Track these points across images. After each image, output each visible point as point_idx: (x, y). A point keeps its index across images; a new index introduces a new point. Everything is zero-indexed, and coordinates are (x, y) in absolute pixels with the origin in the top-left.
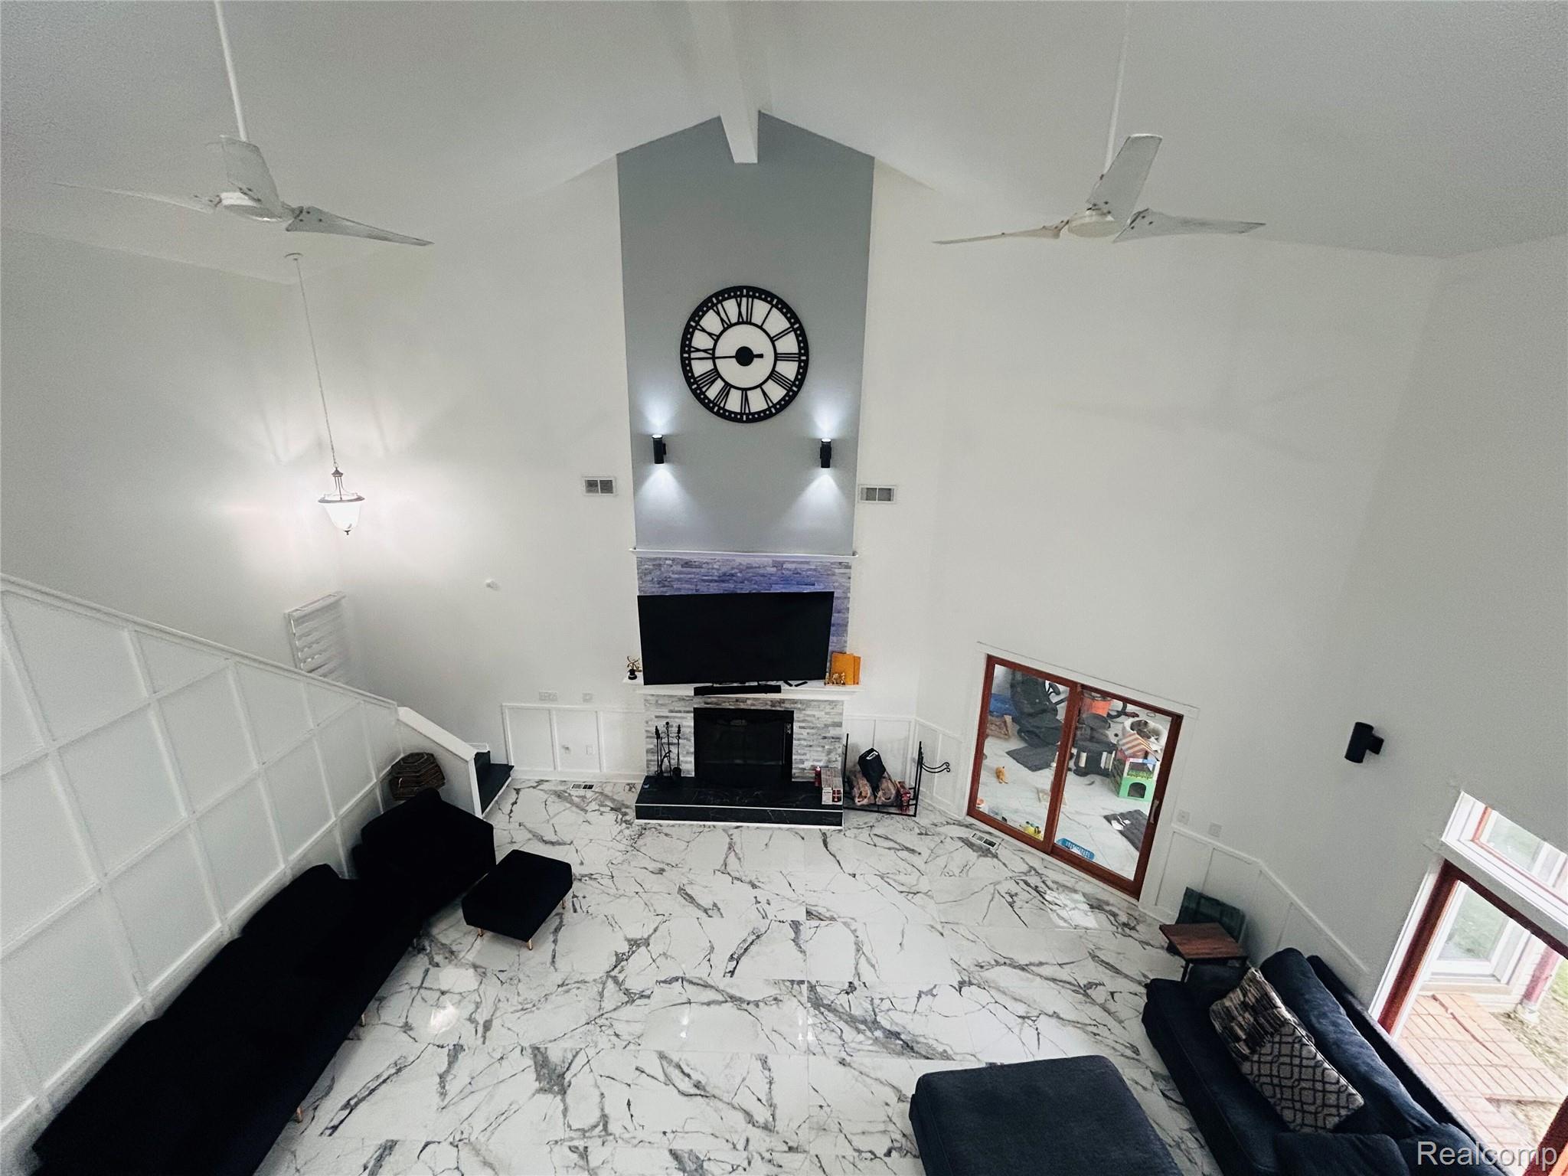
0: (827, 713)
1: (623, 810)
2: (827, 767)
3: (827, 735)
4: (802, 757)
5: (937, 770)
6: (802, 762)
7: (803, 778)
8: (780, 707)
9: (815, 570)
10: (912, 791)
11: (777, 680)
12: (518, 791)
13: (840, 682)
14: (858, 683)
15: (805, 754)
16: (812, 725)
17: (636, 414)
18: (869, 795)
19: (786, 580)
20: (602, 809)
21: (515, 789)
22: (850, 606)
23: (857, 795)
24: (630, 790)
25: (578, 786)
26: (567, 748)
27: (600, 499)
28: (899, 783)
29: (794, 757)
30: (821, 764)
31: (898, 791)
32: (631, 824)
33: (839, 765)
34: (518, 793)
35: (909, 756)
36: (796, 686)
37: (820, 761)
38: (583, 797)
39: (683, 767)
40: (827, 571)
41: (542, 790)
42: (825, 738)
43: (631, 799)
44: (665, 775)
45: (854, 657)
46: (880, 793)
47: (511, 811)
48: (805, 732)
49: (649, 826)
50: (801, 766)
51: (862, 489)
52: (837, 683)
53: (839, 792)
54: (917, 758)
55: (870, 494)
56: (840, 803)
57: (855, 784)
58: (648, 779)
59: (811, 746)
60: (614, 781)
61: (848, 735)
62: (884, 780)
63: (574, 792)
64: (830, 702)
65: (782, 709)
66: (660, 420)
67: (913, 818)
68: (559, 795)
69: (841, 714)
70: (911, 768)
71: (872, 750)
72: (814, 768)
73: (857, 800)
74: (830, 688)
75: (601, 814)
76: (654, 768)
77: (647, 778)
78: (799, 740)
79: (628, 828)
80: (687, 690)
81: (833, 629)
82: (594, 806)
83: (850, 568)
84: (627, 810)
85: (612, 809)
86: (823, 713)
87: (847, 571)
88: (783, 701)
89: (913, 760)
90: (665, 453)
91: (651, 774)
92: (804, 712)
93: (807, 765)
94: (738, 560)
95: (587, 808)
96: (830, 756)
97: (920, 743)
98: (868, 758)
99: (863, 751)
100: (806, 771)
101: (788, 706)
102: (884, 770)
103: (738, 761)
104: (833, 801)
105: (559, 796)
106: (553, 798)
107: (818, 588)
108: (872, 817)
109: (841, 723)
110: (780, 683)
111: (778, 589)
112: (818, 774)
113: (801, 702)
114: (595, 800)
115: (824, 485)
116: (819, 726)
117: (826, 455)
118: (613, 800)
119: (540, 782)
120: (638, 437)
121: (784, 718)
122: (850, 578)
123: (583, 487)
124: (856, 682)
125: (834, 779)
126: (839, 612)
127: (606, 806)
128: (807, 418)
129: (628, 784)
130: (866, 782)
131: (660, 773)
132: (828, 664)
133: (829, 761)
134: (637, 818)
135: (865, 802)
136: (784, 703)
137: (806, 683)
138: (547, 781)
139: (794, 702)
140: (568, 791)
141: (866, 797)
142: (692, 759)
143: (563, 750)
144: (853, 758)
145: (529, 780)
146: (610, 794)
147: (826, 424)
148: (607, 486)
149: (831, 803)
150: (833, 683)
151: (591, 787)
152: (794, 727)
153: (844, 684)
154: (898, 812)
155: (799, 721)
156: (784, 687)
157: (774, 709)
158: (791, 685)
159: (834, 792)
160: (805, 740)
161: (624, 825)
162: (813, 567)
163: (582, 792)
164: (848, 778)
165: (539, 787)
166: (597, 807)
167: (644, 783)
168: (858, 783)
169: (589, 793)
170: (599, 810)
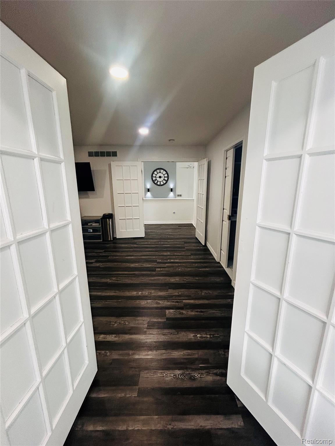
17: (145, 185)
55: (178, 196)
66: (148, 186)
90: (149, 191)
115: (172, 194)
117: (172, 190)
120: (145, 188)
128: (169, 185)
147: (171, 186)
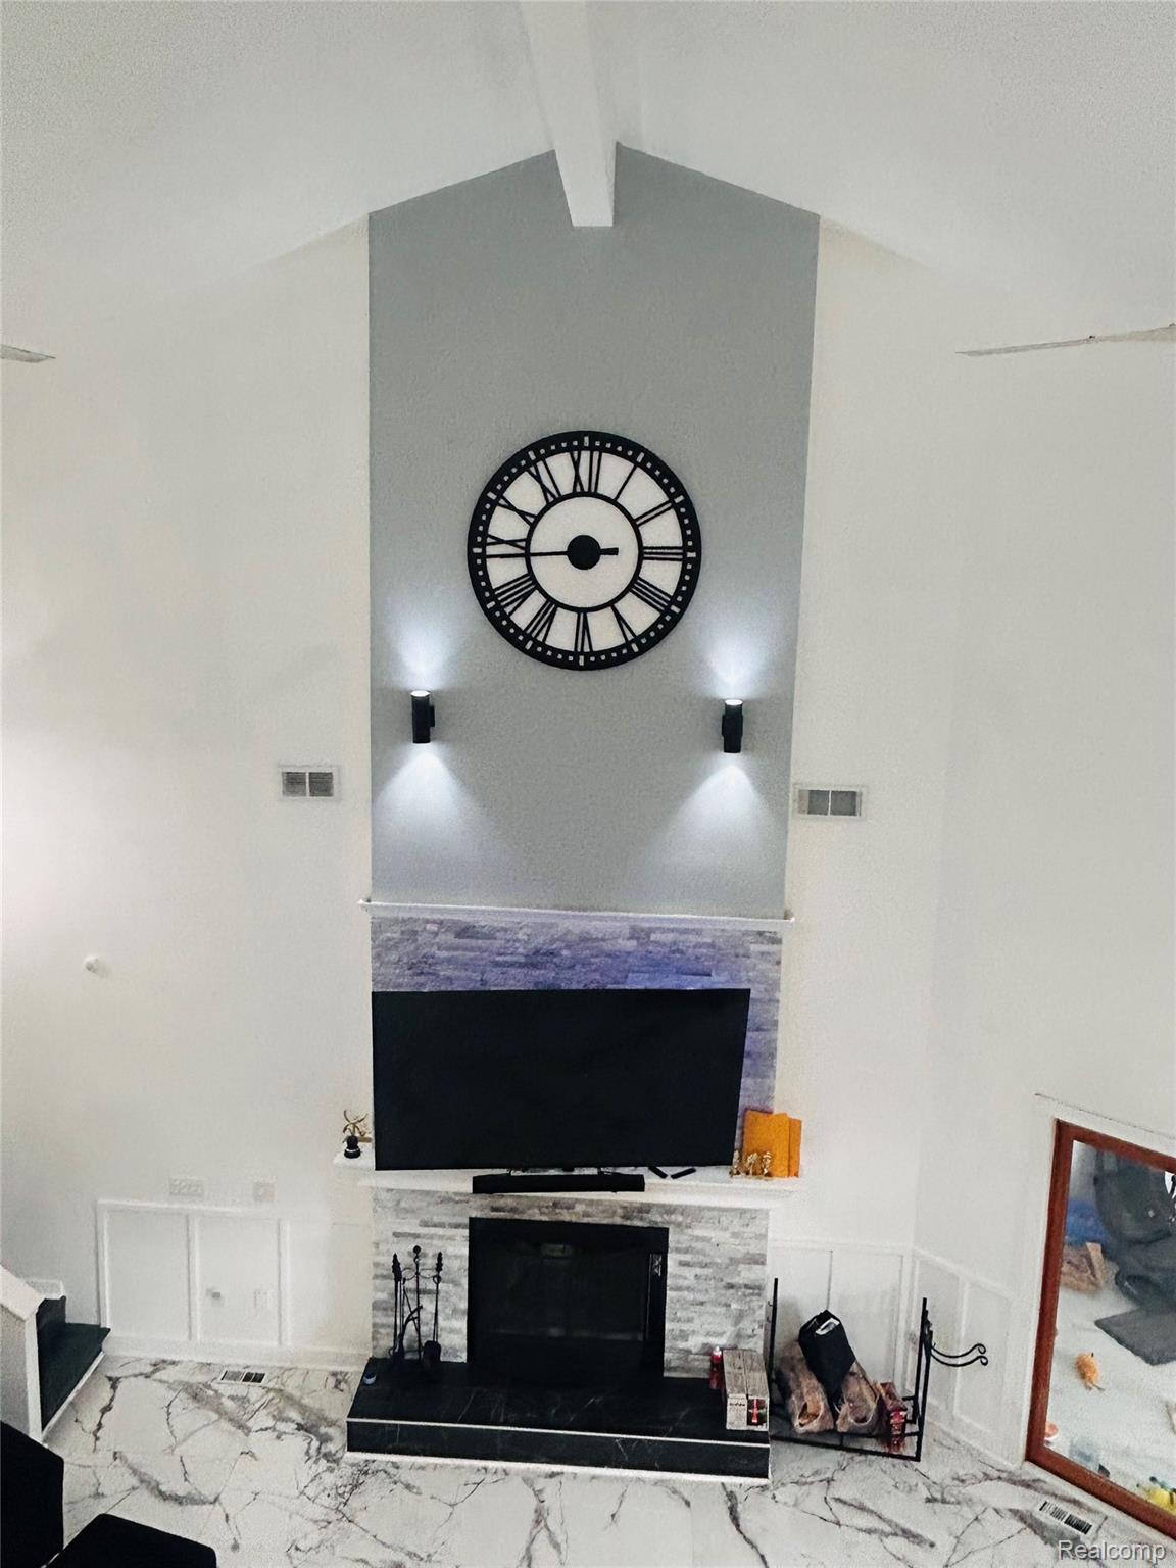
0: (735, 1235)
1: (323, 1430)
2: (735, 1348)
3: (735, 1280)
4: (686, 1327)
5: (960, 1361)
6: (684, 1336)
7: (684, 1369)
8: (642, 1219)
9: (712, 946)
10: (909, 1405)
11: (636, 1165)
12: (114, 1383)
13: (759, 1172)
14: (796, 1175)
15: (690, 1320)
16: (708, 1260)
17: (382, 654)
18: (821, 1412)
19: (657, 965)
20: (281, 1426)
21: (110, 1379)
22: (781, 1018)
23: (798, 1412)
24: (336, 1387)
25: (234, 1376)
26: (217, 1296)
27: (308, 805)
28: (884, 1385)
29: (668, 1326)
30: (723, 1341)
31: (881, 1403)
32: (337, 1461)
33: (758, 1345)
34: (114, 1388)
35: (902, 1325)
36: (675, 1177)
37: (721, 1335)
38: (243, 1400)
39: (445, 1341)
40: (732, 950)
41: (161, 1381)
42: (731, 1286)
43: (338, 1406)
44: (408, 1356)
45: (791, 1120)
46: (845, 1409)
47: (100, 1426)
48: (689, 1273)
49: (373, 1467)
50: (682, 1345)
51: (800, 791)
52: (755, 1174)
53: (760, 1405)
54: (918, 1334)
55: (817, 802)
56: (763, 1428)
57: (792, 1384)
58: (373, 1366)
59: (702, 1303)
60: (310, 1366)
61: (776, 1280)
62: (852, 1379)
63: (227, 1389)
64: (743, 1211)
65: (646, 1225)
66: (425, 666)
67: (914, 1463)
68: (196, 1394)
69: (763, 1237)
70: (906, 1356)
71: (826, 1315)
72: (708, 1350)
73: (797, 1422)
74: (742, 1182)
75: (278, 1438)
76: (387, 1342)
77: (372, 1362)
78: (678, 1289)
79: (331, 1470)
80: (459, 1182)
81: (747, 1062)
82: (263, 1419)
83: (778, 942)
84: (331, 1431)
85: (300, 1427)
86: (727, 1235)
87: (774, 948)
88: (645, 1209)
89: (910, 1337)
90: (433, 725)
91: (380, 1354)
92: (690, 1231)
93: (694, 1343)
94: (567, 924)
95: (250, 1424)
96: (741, 1325)
97: (925, 1300)
98: (819, 1332)
99: (807, 1317)
100: (692, 1356)
101: (657, 1218)
102: (853, 1358)
103: (555, 1332)
104: (749, 1422)
105: (195, 1397)
106: (182, 1401)
107: (719, 981)
108: (830, 1459)
109: (763, 1255)
110: (642, 1171)
111: (638, 982)
112: (717, 1365)
113: (684, 1210)
114: (265, 1406)
115: (728, 785)
116: (719, 1261)
117: (732, 729)
118: (303, 1409)
119: (158, 1365)
120: (382, 693)
121: (648, 1243)
122: (778, 963)
123: (276, 785)
124: (792, 1170)
125: (752, 1374)
126: (758, 1029)
127: (287, 1420)
128: (697, 665)
129: (334, 1374)
130: (814, 1382)
131: (398, 1353)
132: (738, 1132)
133: (739, 1336)
134: (351, 1449)
135: (814, 1426)
136: (648, 1212)
137: (693, 1171)
138: (173, 1363)
139: (669, 1210)
140: (215, 1385)
141: (815, 1416)
142: (462, 1324)
143: (209, 1300)
144: (788, 1331)
145: (138, 1360)
146: (297, 1394)
147: (733, 673)
148: (321, 784)
149: (744, 1427)
150: (748, 1173)
151: (258, 1378)
152: (669, 1262)
153: (769, 1175)
154: (880, 1449)
155: (678, 1250)
156: (651, 1179)
157: (628, 1223)
158: (663, 1176)
159: (751, 1404)
160: (688, 1289)
161: (323, 1462)
162: (709, 941)
163: (241, 1388)
164: (779, 1373)
165: (158, 1375)
166: (270, 1423)
167: (367, 1374)
168: (799, 1386)
169: (255, 1391)
170: (273, 1429)
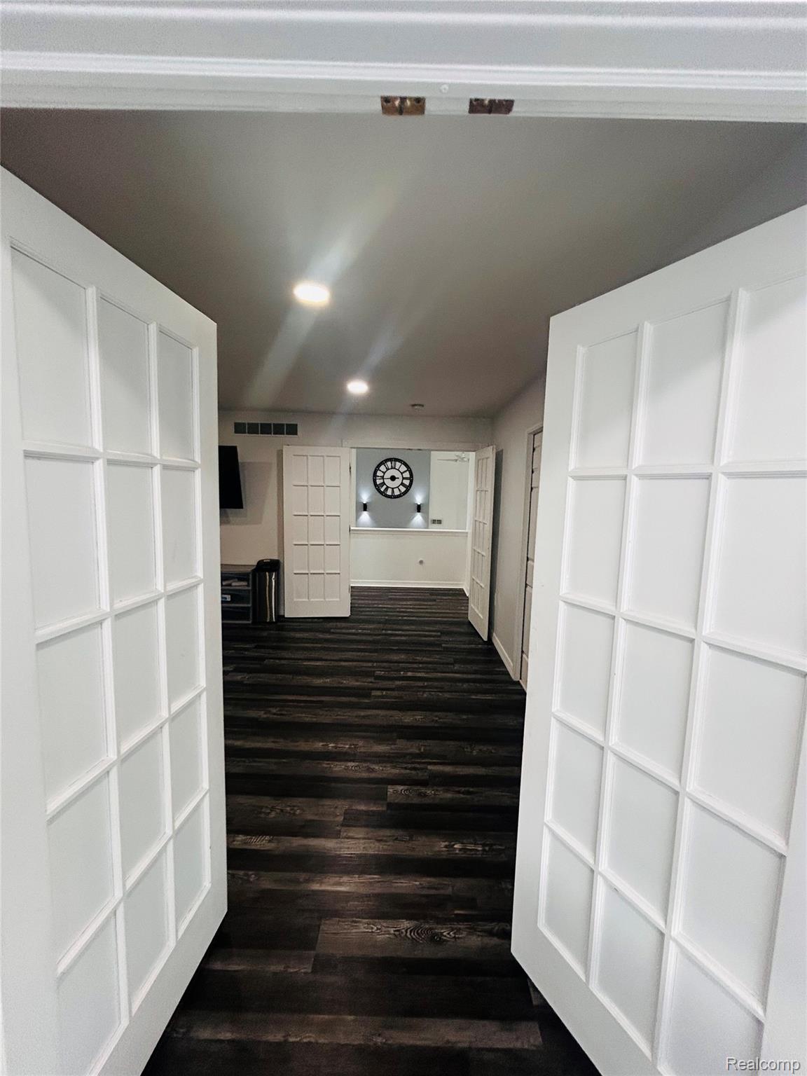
17: (358, 496)
51: (431, 519)
55: (434, 522)
66: (365, 498)
90: (367, 508)
115: (418, 518)
117: (419, 508)
120: (358, 503)
128: (413, 497)
147: (419, 499)
